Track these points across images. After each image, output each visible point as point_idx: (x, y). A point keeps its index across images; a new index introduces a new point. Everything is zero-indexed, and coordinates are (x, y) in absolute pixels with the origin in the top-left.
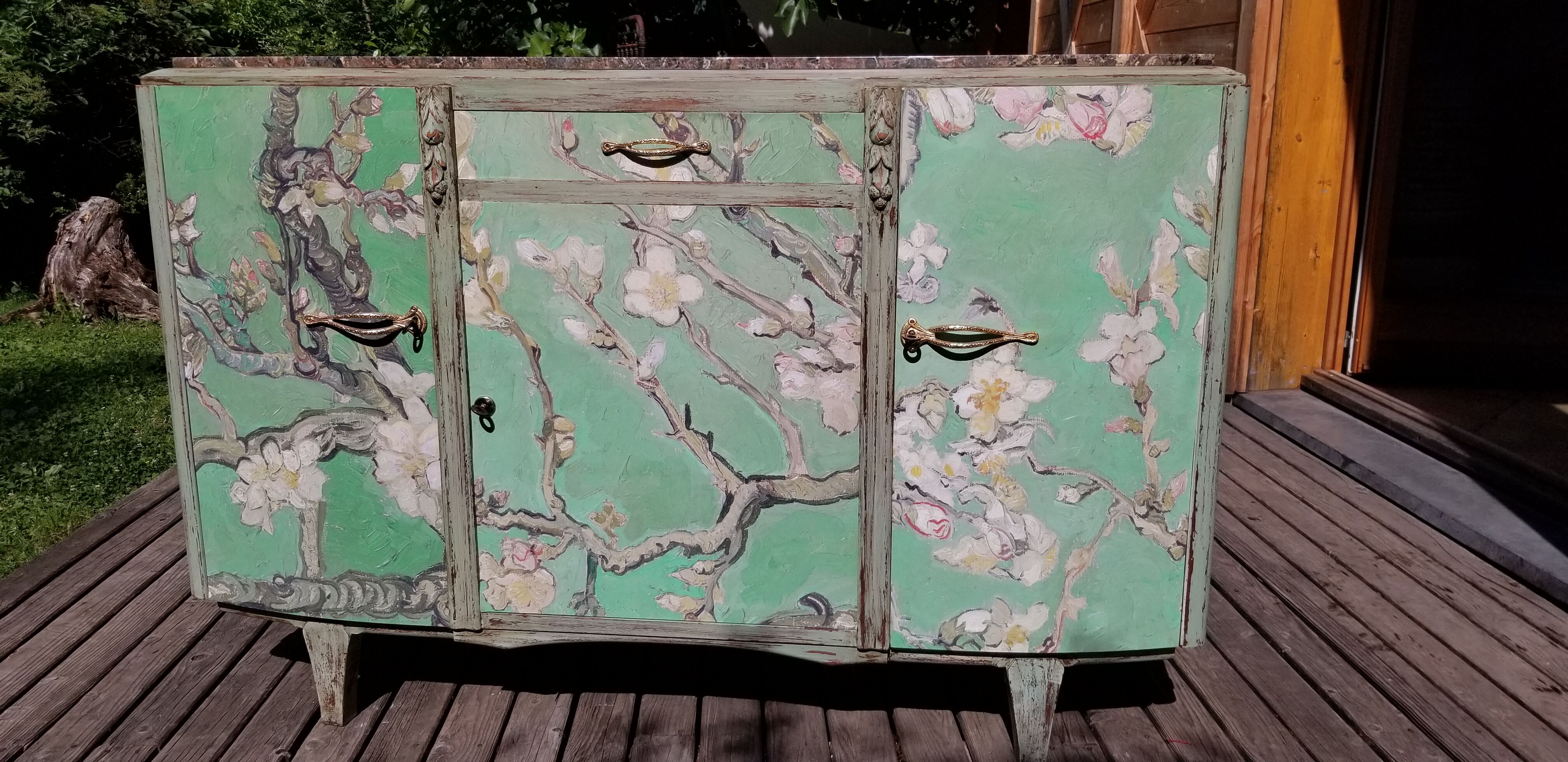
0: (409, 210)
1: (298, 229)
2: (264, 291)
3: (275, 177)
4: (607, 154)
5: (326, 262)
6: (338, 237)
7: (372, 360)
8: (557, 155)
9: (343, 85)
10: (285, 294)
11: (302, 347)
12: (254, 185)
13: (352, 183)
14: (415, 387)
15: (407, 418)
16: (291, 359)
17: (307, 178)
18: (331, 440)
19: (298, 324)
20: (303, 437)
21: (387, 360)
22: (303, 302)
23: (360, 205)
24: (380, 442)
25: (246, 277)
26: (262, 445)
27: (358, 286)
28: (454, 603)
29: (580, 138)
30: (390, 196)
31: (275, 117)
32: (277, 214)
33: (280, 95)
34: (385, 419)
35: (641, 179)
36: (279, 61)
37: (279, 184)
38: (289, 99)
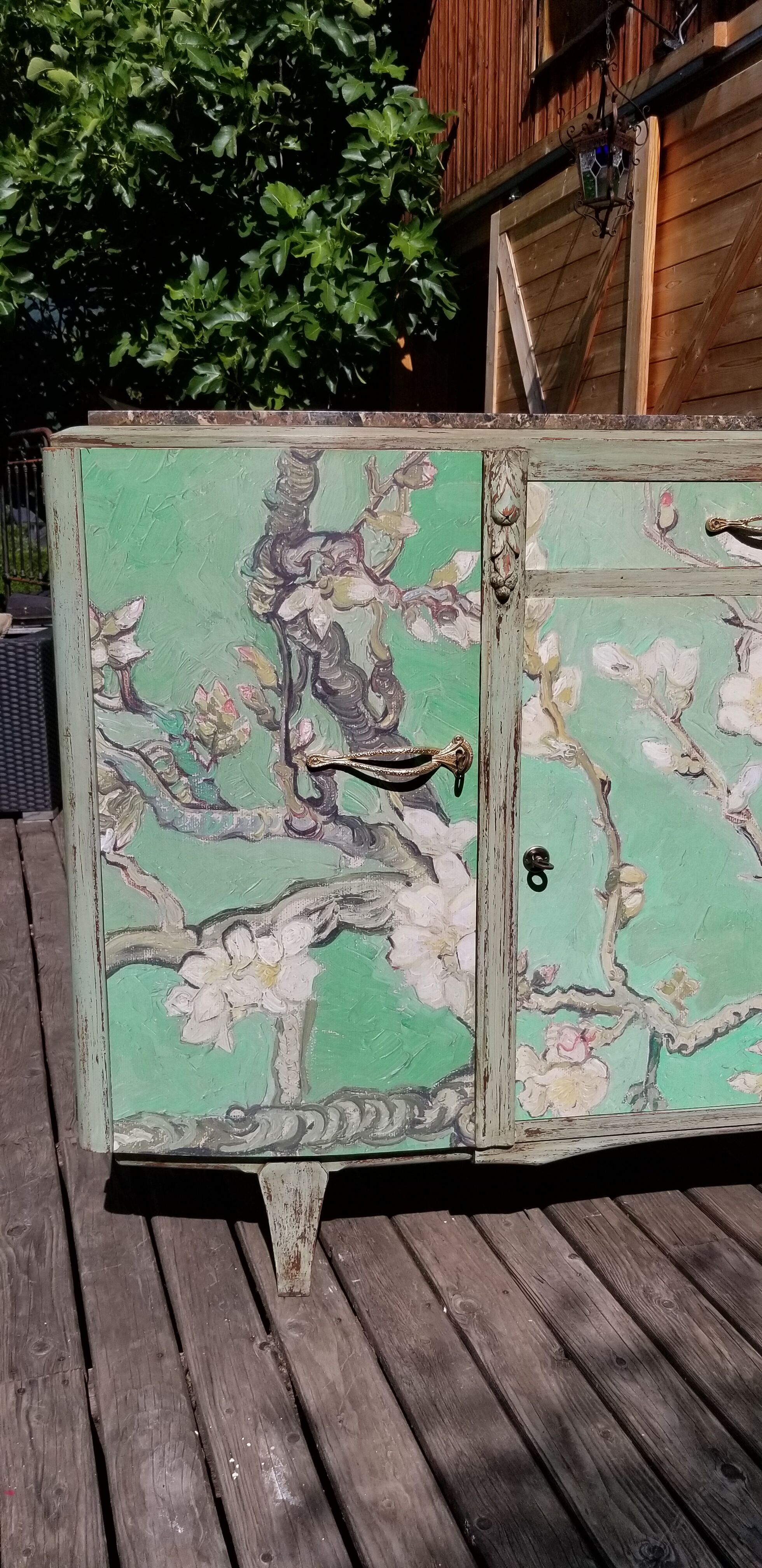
0: (460, 612)
1: (306, 641)
2: (246, 726)
3: (275, 572)
4: (711, 533)
5: (344, 683)
6: (363, 649)
7: (396, 809)
8: (650, 536)
9: (382, 448)
10: (279, 728)
11: (300, 798)
12: (242, 583)
13: (388, 578)
14: (451, 840)
15: (437, 881)
16: (280, 815)
17: (323, 573)
18: (331, 918)
19: (295, 767)
20: (291, 915)
21: (415, 807)
22: (306, 738)
23: (396, 607)
24: (399, 915)
25: (219, 709)
26: (225, 934)
27: (386, 714)
28: (485, 1114)
29: (681, 515)
30: (436, 595)
31: (282, 491)
32: (275, 623)
33: (294, 462)
34: (409, 884)
35: (748, 564)
36: (269, 418)
37: (281, 582)
38: (306, 467)
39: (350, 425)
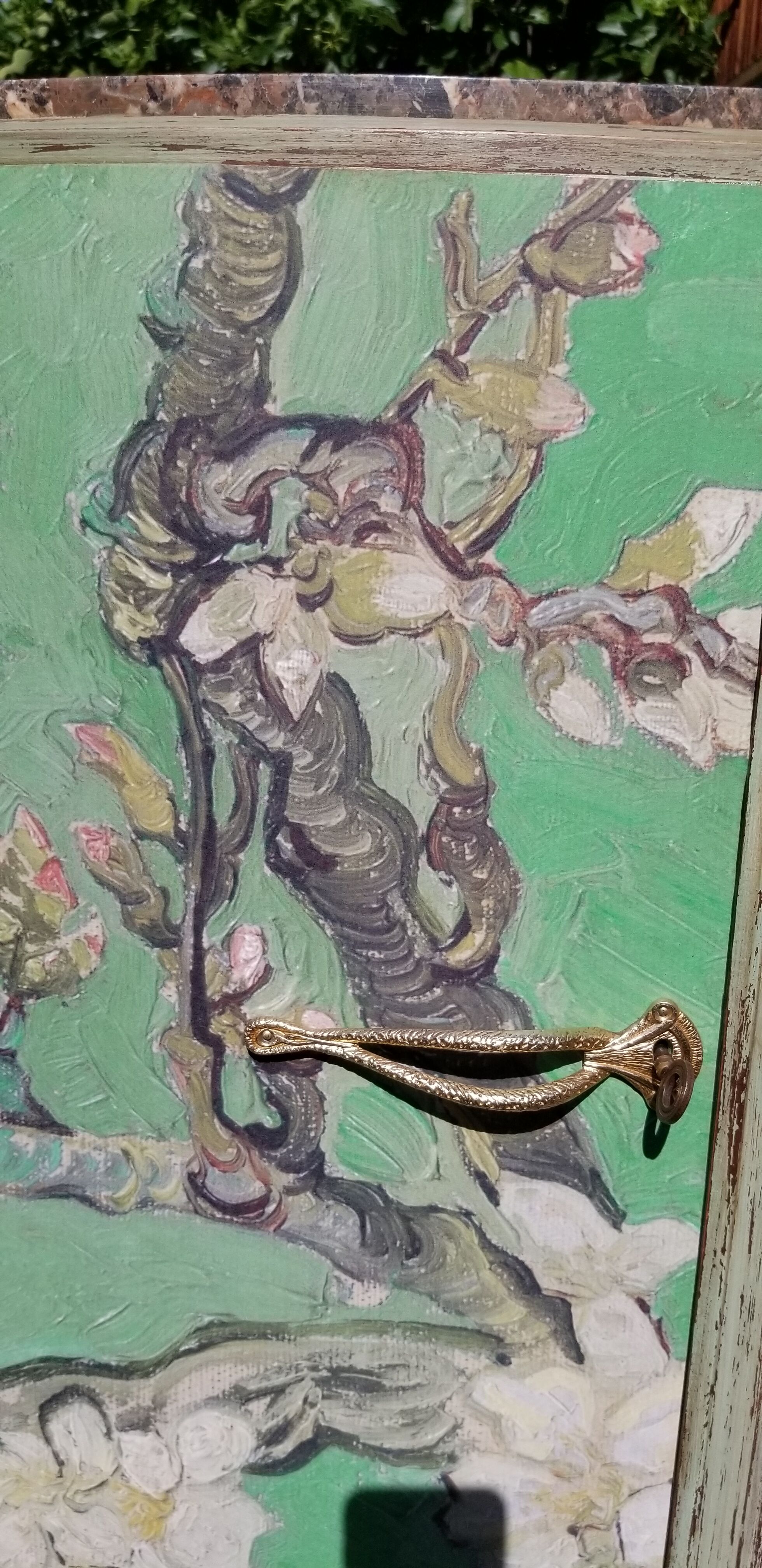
0: (696, 665)
1: (253, 721)
2: (94, 928)
3: (174, 527)
5: (353, 840)
6: (408, 754)
7: (481, 1177)
9: (496, 166)
10: (177, 943)
11: (228, 1124)
12: (85, 553)
13: (489, 558)
14: (623, 1264)
15: (580, 1358)
16: (177, 1160)
17: (304, 535)
18: (300, 1416)
19: (217, 1046)
20: (199, 1396)
21: (533, 1175)
22: (246, 973)
23: (508, 642)
24: (472, 1429)
25: (28, 879)
26: (46, 1409)
27: (463, 928)
30: (628, 612)
31: (194, 291)
32: (171, 667)
33: (228, 204)
34: (503, 1360)
36: (189, 94)
37: (188, 555)
38: (262, 220)
39: (413, 112)
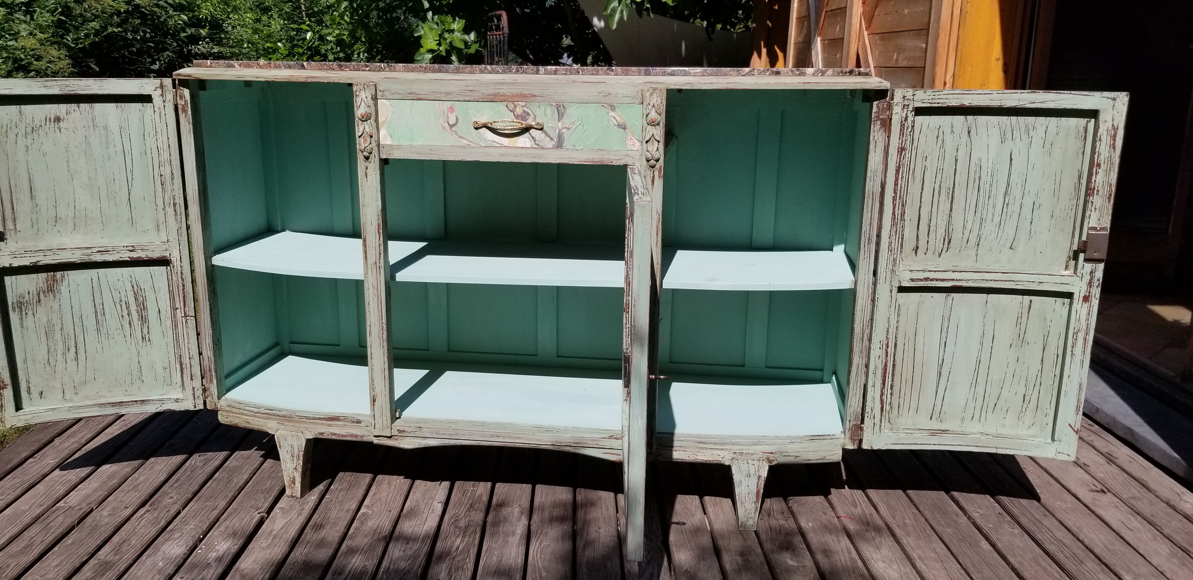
4: (476, 129)
8: (444, 128)
28: (374, 418)
29: (459, 118)
39: (300, 69)
